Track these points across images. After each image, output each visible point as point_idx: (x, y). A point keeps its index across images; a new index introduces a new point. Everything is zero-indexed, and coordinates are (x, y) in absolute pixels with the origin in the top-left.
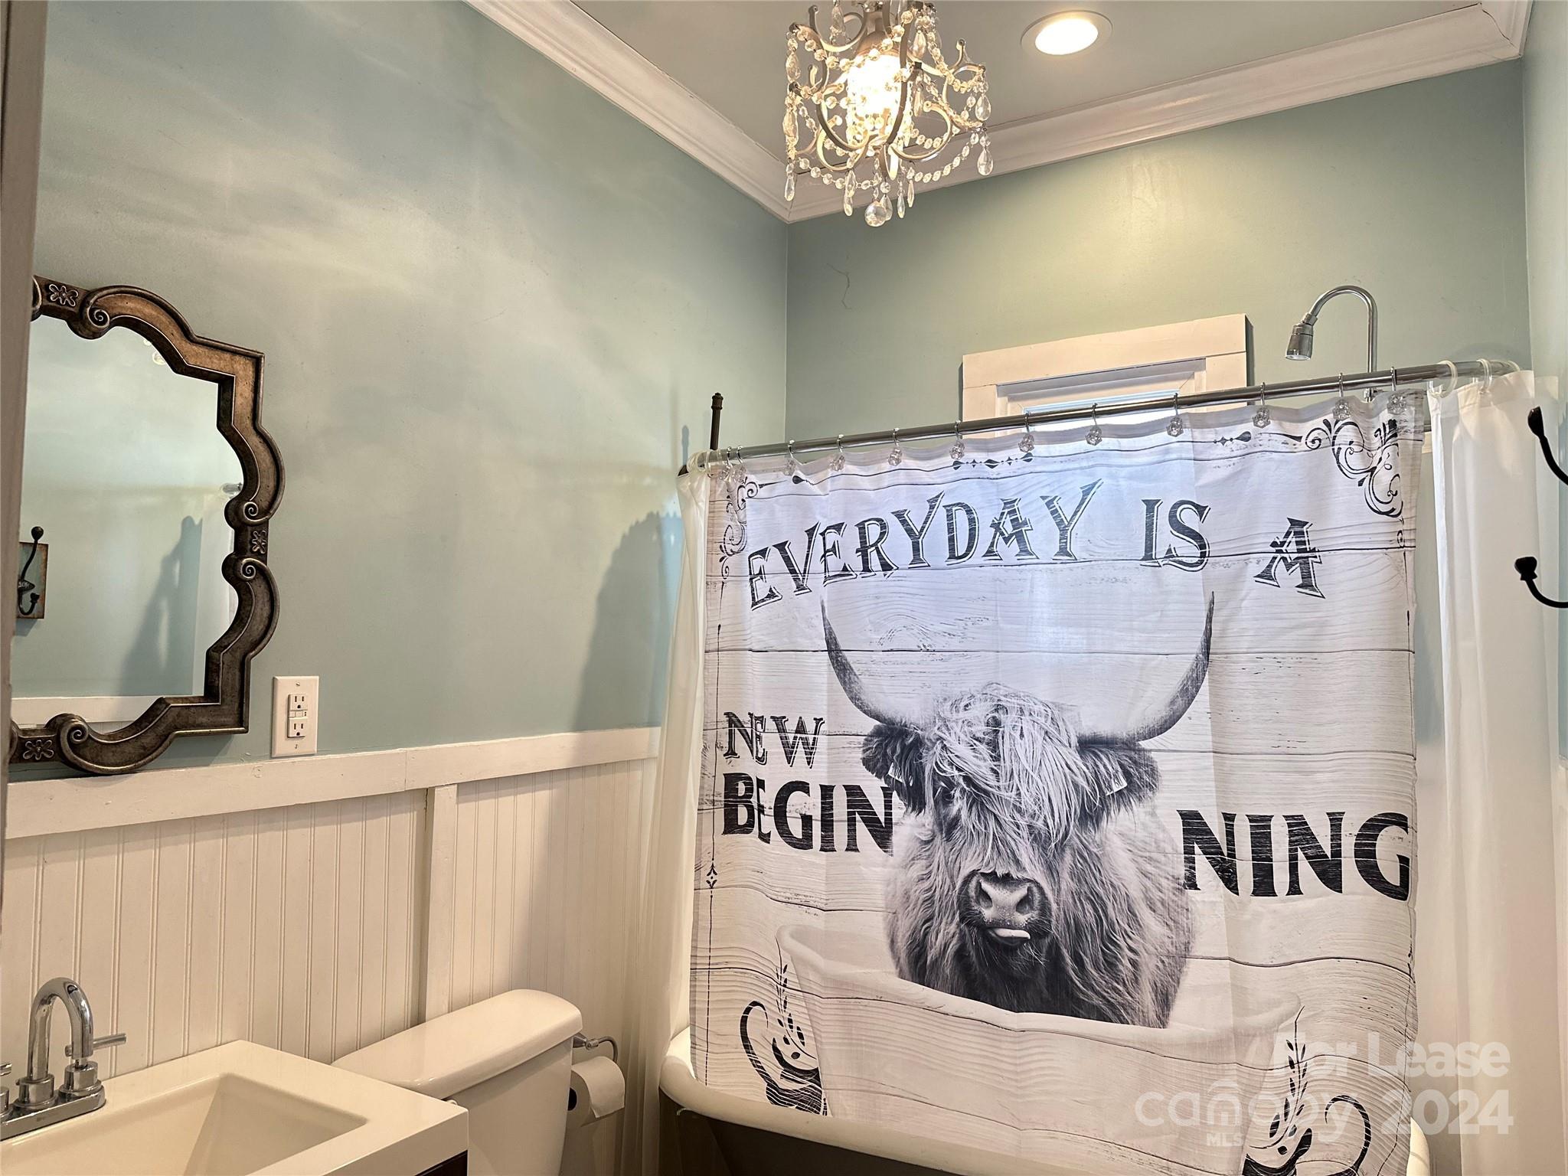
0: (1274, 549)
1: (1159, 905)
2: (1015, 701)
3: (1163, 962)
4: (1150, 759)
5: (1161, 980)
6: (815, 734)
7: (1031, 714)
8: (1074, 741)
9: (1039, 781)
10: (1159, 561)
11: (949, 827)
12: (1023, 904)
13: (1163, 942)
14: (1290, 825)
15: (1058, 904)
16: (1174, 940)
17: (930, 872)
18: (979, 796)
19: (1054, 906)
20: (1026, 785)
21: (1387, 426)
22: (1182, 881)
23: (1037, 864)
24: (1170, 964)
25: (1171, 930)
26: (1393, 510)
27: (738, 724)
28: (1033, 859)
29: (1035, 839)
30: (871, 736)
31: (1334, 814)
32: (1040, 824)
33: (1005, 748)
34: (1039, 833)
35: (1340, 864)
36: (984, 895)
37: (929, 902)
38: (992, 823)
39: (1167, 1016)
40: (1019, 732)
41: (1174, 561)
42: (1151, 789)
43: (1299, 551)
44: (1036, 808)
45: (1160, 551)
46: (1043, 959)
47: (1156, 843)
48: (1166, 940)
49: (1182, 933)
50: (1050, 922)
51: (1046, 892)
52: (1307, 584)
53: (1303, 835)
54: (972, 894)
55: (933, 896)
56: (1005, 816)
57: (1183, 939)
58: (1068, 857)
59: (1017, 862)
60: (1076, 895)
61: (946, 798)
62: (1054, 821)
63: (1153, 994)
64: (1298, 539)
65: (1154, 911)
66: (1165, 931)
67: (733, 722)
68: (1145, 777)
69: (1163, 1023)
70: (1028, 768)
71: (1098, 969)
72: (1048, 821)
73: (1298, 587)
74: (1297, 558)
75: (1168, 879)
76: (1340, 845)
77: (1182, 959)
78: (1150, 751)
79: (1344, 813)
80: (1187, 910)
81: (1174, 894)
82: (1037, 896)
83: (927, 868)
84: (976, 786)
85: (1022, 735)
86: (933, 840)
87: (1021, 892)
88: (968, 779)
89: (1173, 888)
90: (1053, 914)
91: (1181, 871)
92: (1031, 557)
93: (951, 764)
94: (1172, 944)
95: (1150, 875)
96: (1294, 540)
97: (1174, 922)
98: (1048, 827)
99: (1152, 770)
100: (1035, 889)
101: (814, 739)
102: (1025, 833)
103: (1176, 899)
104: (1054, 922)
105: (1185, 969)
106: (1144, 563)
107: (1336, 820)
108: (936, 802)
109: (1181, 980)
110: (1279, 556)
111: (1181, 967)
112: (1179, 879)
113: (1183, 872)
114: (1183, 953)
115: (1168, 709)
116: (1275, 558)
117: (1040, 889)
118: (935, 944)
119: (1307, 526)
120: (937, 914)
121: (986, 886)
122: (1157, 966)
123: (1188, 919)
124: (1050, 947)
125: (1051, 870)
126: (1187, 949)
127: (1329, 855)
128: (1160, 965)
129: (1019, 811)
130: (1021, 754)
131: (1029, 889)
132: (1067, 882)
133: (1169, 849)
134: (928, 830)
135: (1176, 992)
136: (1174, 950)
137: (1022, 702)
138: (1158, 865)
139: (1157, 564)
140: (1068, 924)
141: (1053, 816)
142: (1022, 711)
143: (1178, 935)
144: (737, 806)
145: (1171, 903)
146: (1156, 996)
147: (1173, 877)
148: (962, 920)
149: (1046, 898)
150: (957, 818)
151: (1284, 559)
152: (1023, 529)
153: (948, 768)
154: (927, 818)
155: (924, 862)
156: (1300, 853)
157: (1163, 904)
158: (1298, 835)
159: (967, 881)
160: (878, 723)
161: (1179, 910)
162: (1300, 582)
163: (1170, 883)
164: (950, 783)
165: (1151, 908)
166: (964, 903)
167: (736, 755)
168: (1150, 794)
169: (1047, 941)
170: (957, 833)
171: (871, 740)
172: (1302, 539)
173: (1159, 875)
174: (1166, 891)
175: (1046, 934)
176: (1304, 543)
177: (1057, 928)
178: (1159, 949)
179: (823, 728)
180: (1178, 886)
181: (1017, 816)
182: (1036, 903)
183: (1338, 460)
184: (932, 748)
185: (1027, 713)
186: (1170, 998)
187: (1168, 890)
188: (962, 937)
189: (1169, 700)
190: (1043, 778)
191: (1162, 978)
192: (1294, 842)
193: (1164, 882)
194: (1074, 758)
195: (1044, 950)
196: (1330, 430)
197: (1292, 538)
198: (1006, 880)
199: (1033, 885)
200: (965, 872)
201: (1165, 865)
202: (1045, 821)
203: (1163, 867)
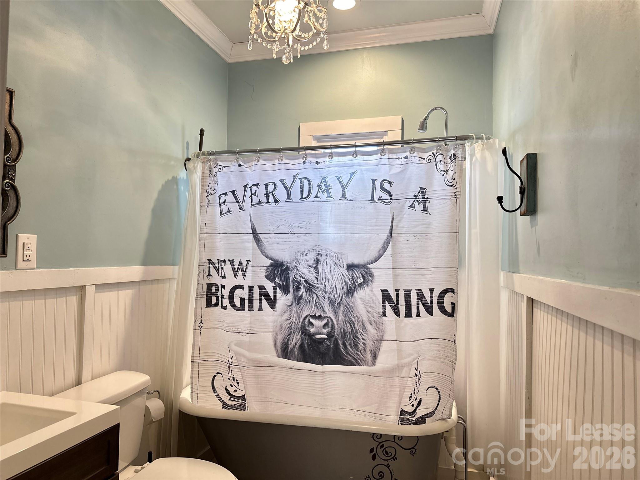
0: (414, 197)
1: (373, 322)
2: (325, 252)
3: (374, 343)
4: (371, 271)
5: (373, 349)
6: (247, 266)
7: (330, 257)
8: (345, 266)
9: (332, 281)
10: (376, 201)
11: (298, 300)
12: (325, 325)
13: (374, 336)
14: (417, 293)
15: (338, 325)
16: (378, 334)
17: (291, 317)
18: (310, 288)
19: (336, 326)
20: (328, 283)
21: (453, 156)
22: (381, 314)
23: (330, 311)
24: (376, 343)
25: (377, 331)
26: (453, 185)
27: (213, 264)
28: (329, 309)
29: (330, 302)
30: (269, 266)
31: (431, 289)
32: (332, 296)
33: (321, 269)
34: (332, 300)
35: (432, 306)
36: (311, 324)
37: (290, 328)
38: (315, 297)
39: (375, 362)
40: (326, 263)
41: (381, 201)
42: (372, 282)
43: (423, 198)
44: (331, 291)
45: (376, 197)
46: (332, 345)
47: (373, 301)
48: (376, 335)
49: (381, 332)
50: (334, 331)
51: (333, 321)
52: (425, 210)
53: (421, 296)
54: (306, 323)
55: (291, 325)
56: (320, 294)
57: (381, 334)
58: (342, 308)
59: (324, 311)
60: (344, 321)
61: (298, 289)
62: (337, 295)
63: (371, 354)
64: (422, 194)
65: (372, 325)
66: (375, 331)
67: (211, 263)
68: (369, 278)
69: (374, 364)
70: (328, 276)
71: (351, 347)
72: (335, 295)
73: (422, 211)
74: (422, 201)
75: (377, 313)
76: (432, 300)
77: (381, 341)
78: (372, 268)
79: (434, 289)
80: (383, 324)
81: (378, 318)
82: (330, 322)
83: (290, 315)
84: (309, 284)
85: (327, 264)
86: (292, 305)
87: (325, 321)
88: (306, 281)
89: (378, 316)
90: (336, 329)
91: (381, 310)
92: (331, 198)
93: (300, 276)
94: (377, 336)
95: (370, 312)
96: (421, 194)
97: (378, 328)
98: (335, 297)
99: (372, 275)
100: (330, 320)
101: (246, 268)
102: (327, 300)
103: (379, 320)
104: (336, 331)
105: (382, 345)
106: (371, 201)
107: (431, 291)
108: (294, 291)
109: (380, 349)
110: (416, 200)
111: (381, 344)
112: (380, 313)
113: (382, 310)
114: (381, 339)
115: (378, 253)
116: (415, 200)
117: (332, 320)
118: (292, 343)
119: (425, 190)
120: (293, 332)
121: (312, 320)
122: (372, 344)
123: (383, 327)
124: (334, 340)
125: (336, 313)
126: (382, 338)
127: (429, 303)
128: (373, 344)
129: (325, 292)
130: (326, 271)
131: (328, 320)
132: (341, 317)
133: (377, 303)
134: (291, 301)
135: (378, 353)
136: (378, 338)
137: (327, 252)
138: (373, 308)
139: (375, 202)
140: (341, 332)
141: (337, 293)
142: (327, 255)
143: (379, 333)
144: (212, 296)
145: (377, 322)
146: (372, 355)
147: (378, 312)
148: (302, 333)
149: (334, 323)
150: (302, 296)
151: (418, 201)
152: (329, 188)
153: (299, 278)
154: (290, 296)
155: (288, 313)
156: (420, 302)
157: (374, 322)
158: (419, 296)
159: (305, 319)
160: (272, 261)
161: (380, 324)
162: (423, 209)
163: (377, 314)
164: (299, 283)
165: (370, 324)
166: (303, 327)
167: (212, 276)
168: (371, 284)
169: (333, 338)
170: (301, 302)
171: (269, 268)
172: (424, 194)
173: (374, 312)
174: (376, 318)
175: (333, 336)
176: (424, 195)
177: (337, 333)
178: (373, 338)
179: (250, 264)
180: (380, 315)
181: (324, 294)
182: (330, 325)
183: (436, 167)
184: (293, 270)
185: (329, 256)
186: (376, 355)
187: (376, 317)
188: (302, 339)
189: (378, 250)
190: (333, 280)
191: (374, 348)
192: (418, 299)
193: (375, 314)
194: (345, 272)
195: (332, 342)
196: (434, 156)
197: (420, 194)
198: (320, 317)
199: (329, 319)
200: (304, 316)
201: (375, 308)
202: (334, 295)
203: (375, 309)
